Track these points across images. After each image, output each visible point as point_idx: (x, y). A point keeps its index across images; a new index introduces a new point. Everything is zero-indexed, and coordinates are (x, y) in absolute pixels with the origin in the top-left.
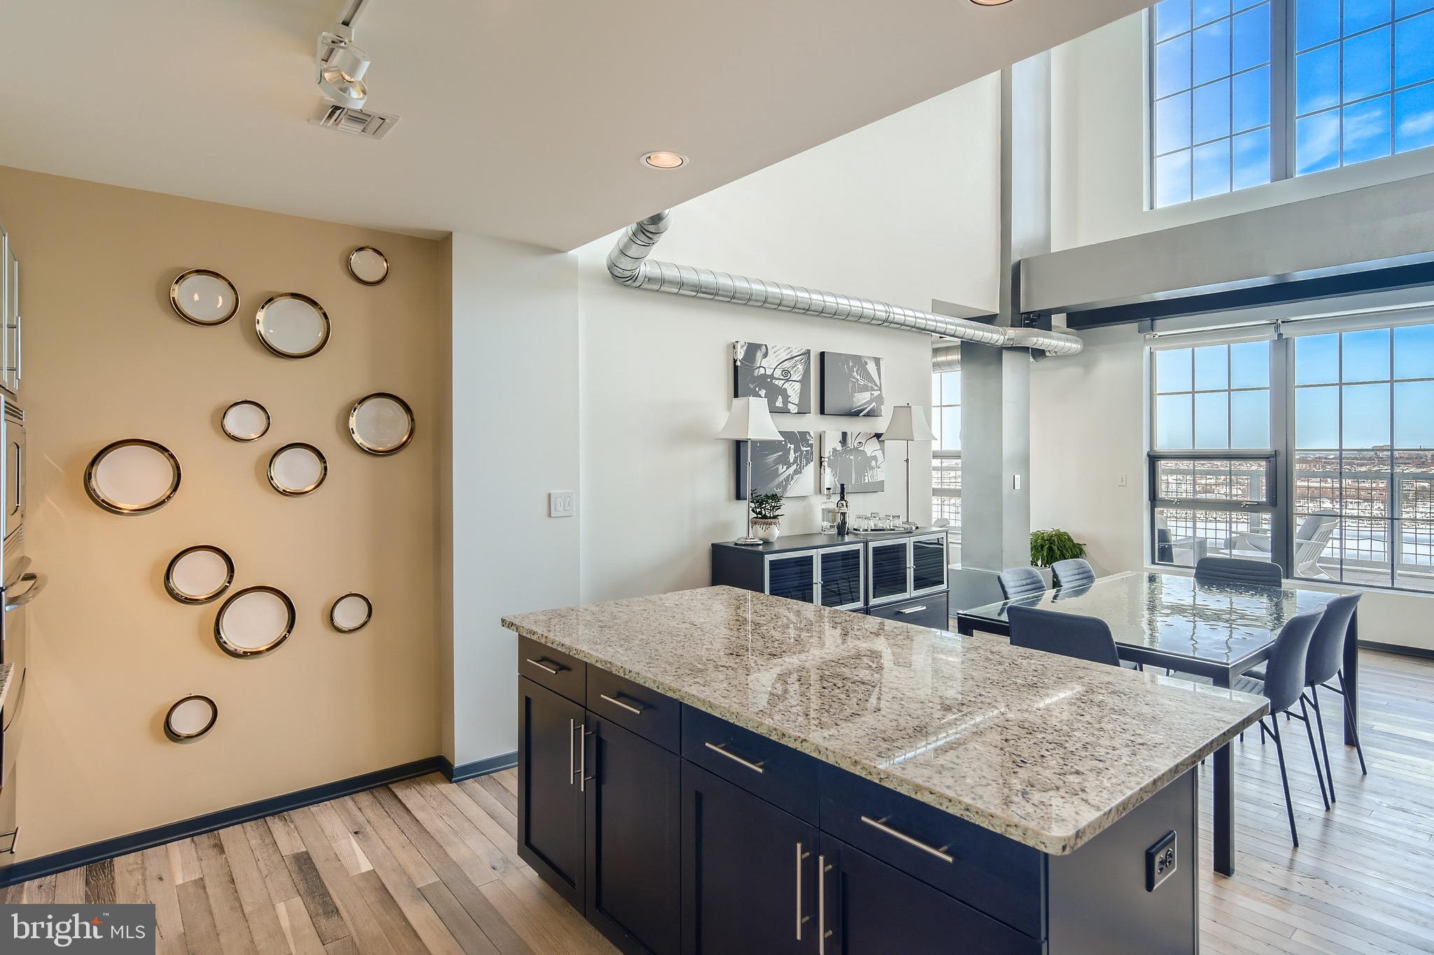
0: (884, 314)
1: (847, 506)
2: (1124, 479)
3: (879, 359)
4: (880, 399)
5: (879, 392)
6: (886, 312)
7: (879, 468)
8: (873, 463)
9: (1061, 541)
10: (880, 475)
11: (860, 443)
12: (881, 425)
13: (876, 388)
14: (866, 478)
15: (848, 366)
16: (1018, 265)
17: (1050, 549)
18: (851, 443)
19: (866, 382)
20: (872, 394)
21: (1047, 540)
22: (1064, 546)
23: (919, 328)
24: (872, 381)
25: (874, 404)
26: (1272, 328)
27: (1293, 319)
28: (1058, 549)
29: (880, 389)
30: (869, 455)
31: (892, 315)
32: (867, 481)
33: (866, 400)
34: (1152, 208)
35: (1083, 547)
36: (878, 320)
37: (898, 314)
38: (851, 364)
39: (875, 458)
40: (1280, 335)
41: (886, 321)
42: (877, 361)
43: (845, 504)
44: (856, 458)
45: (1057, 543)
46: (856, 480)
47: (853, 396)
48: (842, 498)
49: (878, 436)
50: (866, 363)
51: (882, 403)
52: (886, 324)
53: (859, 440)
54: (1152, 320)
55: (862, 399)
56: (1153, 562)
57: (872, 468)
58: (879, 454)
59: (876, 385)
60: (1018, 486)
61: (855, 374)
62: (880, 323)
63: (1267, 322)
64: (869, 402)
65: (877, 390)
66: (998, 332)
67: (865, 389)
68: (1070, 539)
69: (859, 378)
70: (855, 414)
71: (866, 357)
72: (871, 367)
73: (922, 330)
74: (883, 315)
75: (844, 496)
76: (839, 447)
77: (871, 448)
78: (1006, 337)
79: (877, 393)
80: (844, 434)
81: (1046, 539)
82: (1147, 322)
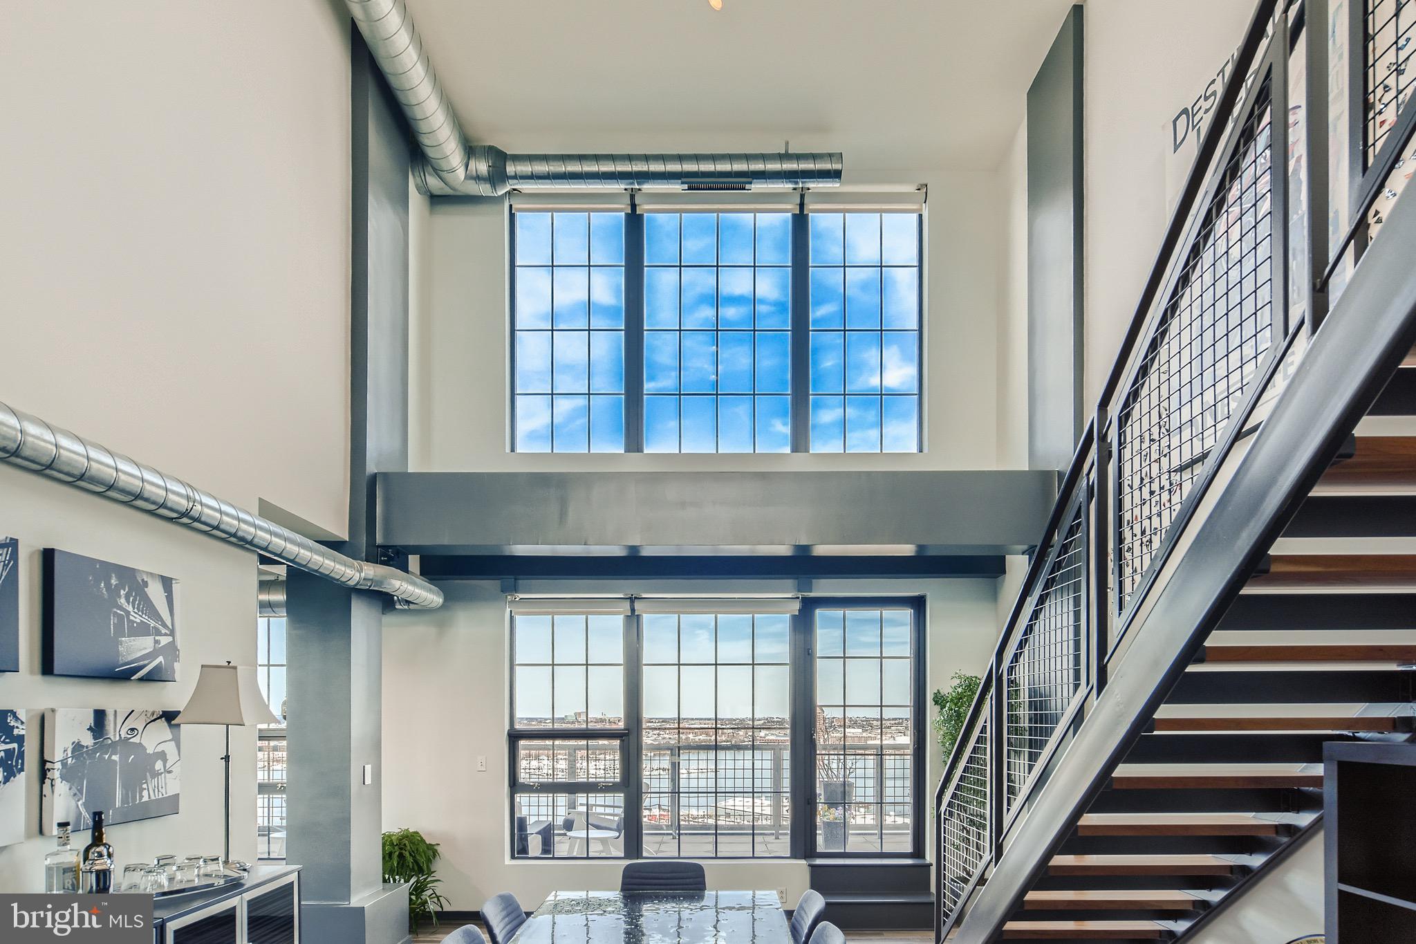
0: (184, 502)
1: (110, 855)
2: (484, 764)
3: (172, 579)
4: (172, 651)
5: (170, 639)
6: (188, 498)
7: (170, 772)
8: (159, 765)
9: (414, 843)
10: (171, 786)
11: (132, 730)
12: (176, 695)
13: (164, 631)
14: (145, 793)
15: (108, 585)
16: (374, 478)
17: (401, 856)
18: (115, 731)
19: (145, 619)
20: (157, 642)
21: (397, 845)
22: (417, 850)
23: (242, 539)
24: (156, 615)
25: (161, 659)
26: (627, 605)
27: (643, 596)
28: (410, 854)
29: (172, 633)
30: (150, 751)
31: (198, 507)
32: (145, 799)
33: (147, 651)
34: (513, 450)
35: (436, 847)
36: (171, 510)
37: (210, 507)
38: (114, 581)
39: (162, 756)
40: (633, 610)
41: (185, 514)
42: (167, 583)
43: (105, 852)
44: (124, 758)
45: (409, 848)
46: (125, 800)
47: (118, 643)
48: (97, 840)
49: (169, 717)
50: (146, 584)
51: (176, 657)
52: (185, 520)
53: (130, 723)
54: (516, 579)
55: (135, 648)
56: (513, 857)
57: (156, 774)
58: (170, 748)
59: (165, 625)
60: (368, 781)
61: (123, 601)
62: (175, 515)
63: (622, 596)
64: (151, 656)
65: (166, 635)
66: (352, 567)
67: (143, 630)
68: (423, 841)
69: (130, 608)
70: (120, 675)
71: (147, 573)
72: (155, 592)
73: (243, 543)
74: (183, 504)
75: (101, 834)
76: (88, 740)
77: (155, 738)
78: (363, 575)
79: (164, 640)
80: (100, 715)
81: (395, 844)
82: (510, 580)
